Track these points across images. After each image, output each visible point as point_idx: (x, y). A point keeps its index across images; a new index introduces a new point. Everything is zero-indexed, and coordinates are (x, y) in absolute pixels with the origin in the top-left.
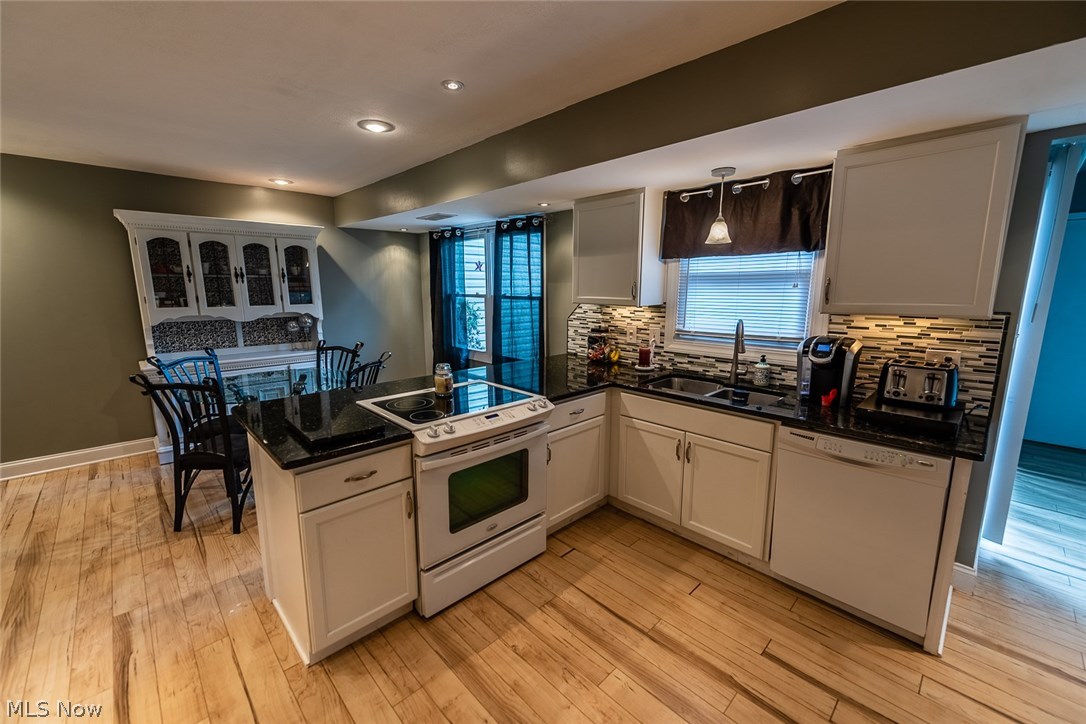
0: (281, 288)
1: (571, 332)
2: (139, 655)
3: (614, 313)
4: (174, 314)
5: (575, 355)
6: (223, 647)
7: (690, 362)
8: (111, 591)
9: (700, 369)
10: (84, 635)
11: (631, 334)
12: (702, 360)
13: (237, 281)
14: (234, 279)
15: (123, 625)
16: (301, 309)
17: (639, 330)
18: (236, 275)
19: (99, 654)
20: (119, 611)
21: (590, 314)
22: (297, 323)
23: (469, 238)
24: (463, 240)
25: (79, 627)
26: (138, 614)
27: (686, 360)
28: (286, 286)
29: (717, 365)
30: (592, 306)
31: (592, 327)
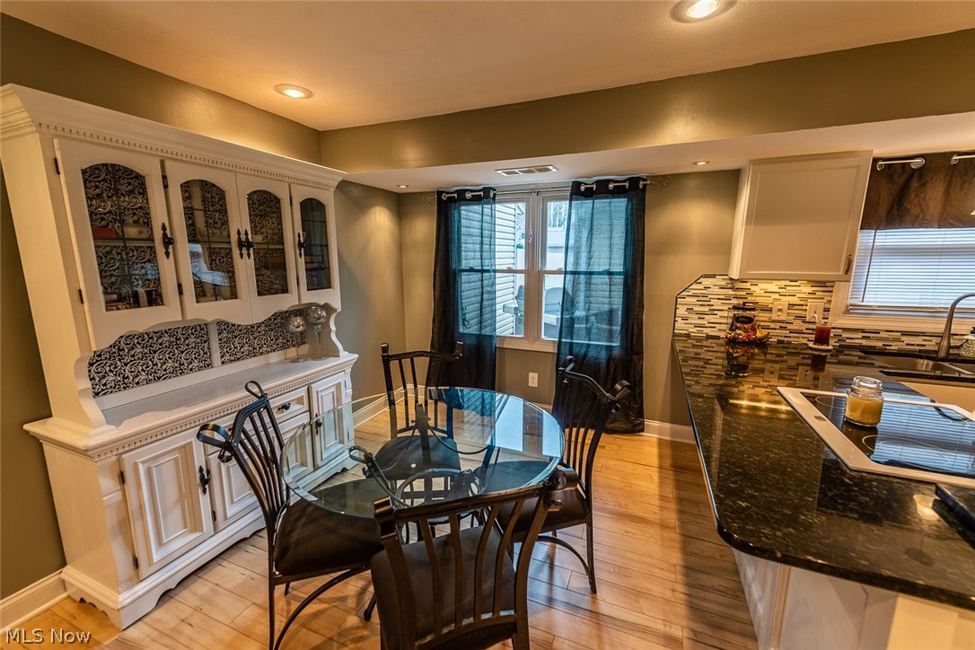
0: (296, 264)
1: (681, 311)
3: (753, 288)
4: (144, 319)
5: (688, 336)
7: (863, 337)
9: (879, 344)
11: (780, 310)
12: (883, 335)
13: (241, 255)
14: (236, 252)
16: (319, 297)
17: (791, 306)
18: (241, 245)
21: (717, 290)
22: (305, 319)
23: (501, 202)
24: (494, 203)
27: (860, 335)
28: (302, 261)
29: (903, 338)
30: (720, 281)
31: (717, 304)
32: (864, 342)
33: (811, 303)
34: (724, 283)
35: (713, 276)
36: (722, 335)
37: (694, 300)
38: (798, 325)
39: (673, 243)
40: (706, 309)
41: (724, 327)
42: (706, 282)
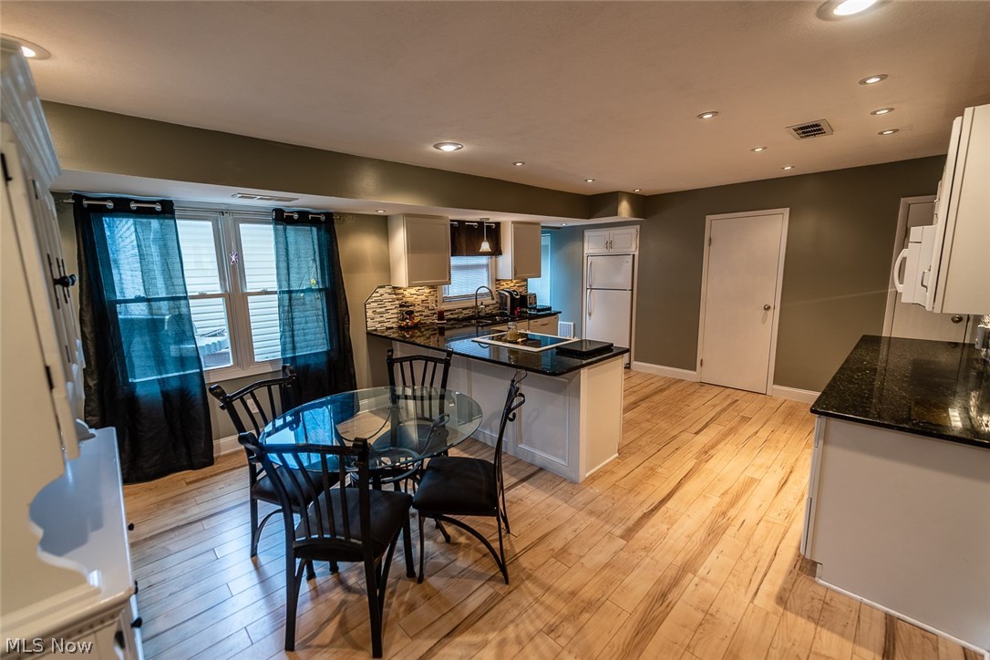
1: (370, 313)
2: (645, 509)
5: (376, 330)
6: (621, 484)
8: (606, 566)
10: (648, 545)
11: (418, 304)
15: (628, 534)
17: (422, 301)
19: (653, 526)
20: (622, 542)
25: (643, 554)
26: (618, 531)
30: (387, 290)
31: (389, 305)
32: (452, 316)
33: (430, 298)
34: (390, 291)
35: (384, 287)
36: (394, 325)
37: (376, 304)
38: (427, 312)
39: (357, 264)
40: (383, 310)
41: (395, 320)
42: (381, 291)
